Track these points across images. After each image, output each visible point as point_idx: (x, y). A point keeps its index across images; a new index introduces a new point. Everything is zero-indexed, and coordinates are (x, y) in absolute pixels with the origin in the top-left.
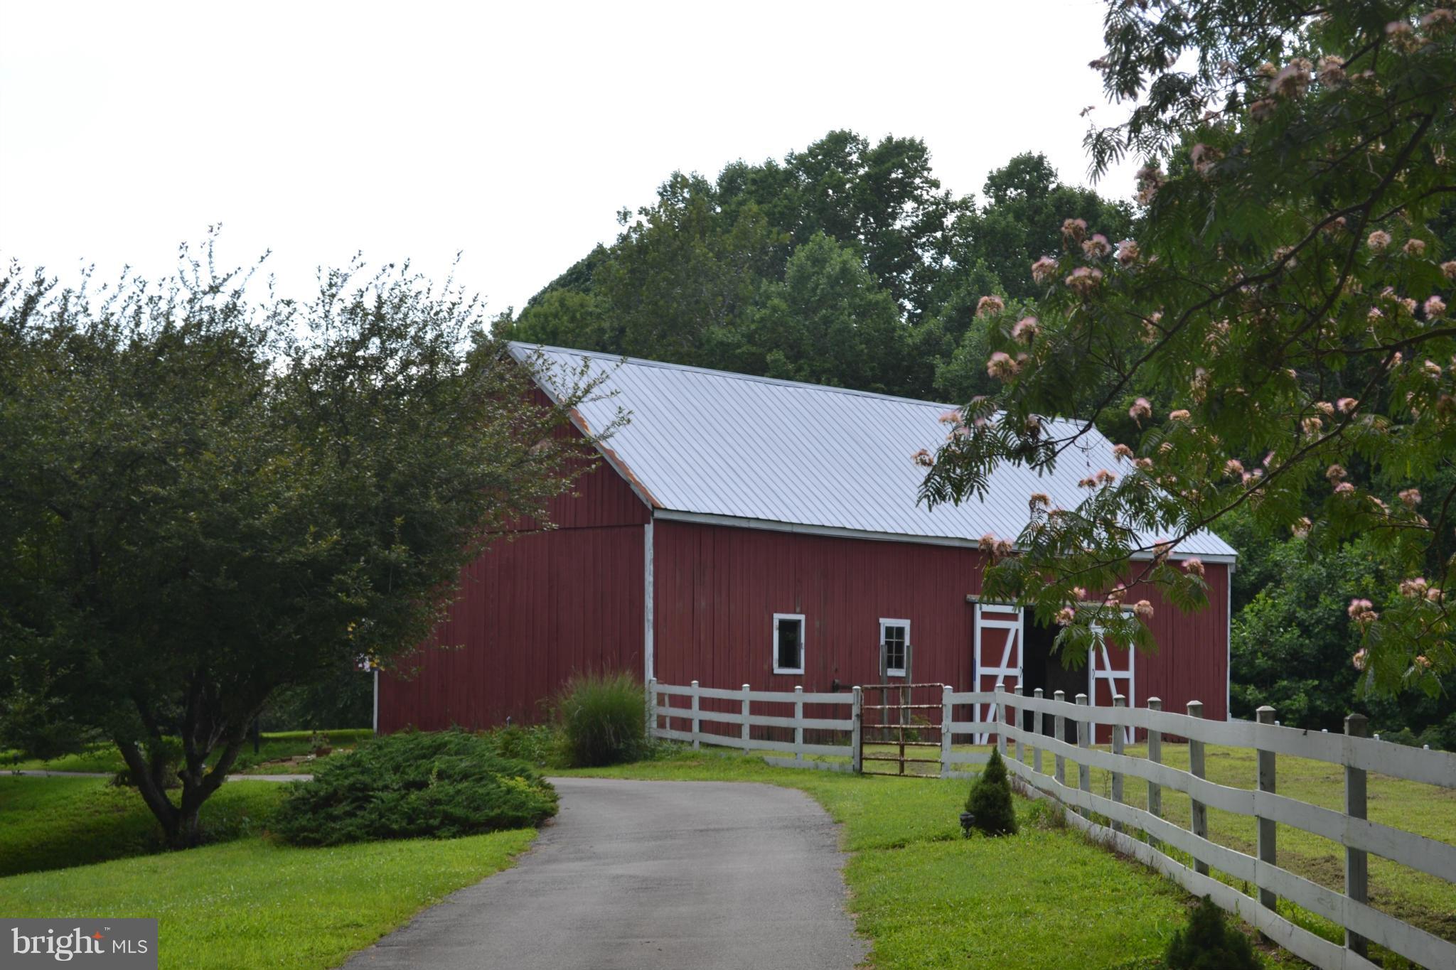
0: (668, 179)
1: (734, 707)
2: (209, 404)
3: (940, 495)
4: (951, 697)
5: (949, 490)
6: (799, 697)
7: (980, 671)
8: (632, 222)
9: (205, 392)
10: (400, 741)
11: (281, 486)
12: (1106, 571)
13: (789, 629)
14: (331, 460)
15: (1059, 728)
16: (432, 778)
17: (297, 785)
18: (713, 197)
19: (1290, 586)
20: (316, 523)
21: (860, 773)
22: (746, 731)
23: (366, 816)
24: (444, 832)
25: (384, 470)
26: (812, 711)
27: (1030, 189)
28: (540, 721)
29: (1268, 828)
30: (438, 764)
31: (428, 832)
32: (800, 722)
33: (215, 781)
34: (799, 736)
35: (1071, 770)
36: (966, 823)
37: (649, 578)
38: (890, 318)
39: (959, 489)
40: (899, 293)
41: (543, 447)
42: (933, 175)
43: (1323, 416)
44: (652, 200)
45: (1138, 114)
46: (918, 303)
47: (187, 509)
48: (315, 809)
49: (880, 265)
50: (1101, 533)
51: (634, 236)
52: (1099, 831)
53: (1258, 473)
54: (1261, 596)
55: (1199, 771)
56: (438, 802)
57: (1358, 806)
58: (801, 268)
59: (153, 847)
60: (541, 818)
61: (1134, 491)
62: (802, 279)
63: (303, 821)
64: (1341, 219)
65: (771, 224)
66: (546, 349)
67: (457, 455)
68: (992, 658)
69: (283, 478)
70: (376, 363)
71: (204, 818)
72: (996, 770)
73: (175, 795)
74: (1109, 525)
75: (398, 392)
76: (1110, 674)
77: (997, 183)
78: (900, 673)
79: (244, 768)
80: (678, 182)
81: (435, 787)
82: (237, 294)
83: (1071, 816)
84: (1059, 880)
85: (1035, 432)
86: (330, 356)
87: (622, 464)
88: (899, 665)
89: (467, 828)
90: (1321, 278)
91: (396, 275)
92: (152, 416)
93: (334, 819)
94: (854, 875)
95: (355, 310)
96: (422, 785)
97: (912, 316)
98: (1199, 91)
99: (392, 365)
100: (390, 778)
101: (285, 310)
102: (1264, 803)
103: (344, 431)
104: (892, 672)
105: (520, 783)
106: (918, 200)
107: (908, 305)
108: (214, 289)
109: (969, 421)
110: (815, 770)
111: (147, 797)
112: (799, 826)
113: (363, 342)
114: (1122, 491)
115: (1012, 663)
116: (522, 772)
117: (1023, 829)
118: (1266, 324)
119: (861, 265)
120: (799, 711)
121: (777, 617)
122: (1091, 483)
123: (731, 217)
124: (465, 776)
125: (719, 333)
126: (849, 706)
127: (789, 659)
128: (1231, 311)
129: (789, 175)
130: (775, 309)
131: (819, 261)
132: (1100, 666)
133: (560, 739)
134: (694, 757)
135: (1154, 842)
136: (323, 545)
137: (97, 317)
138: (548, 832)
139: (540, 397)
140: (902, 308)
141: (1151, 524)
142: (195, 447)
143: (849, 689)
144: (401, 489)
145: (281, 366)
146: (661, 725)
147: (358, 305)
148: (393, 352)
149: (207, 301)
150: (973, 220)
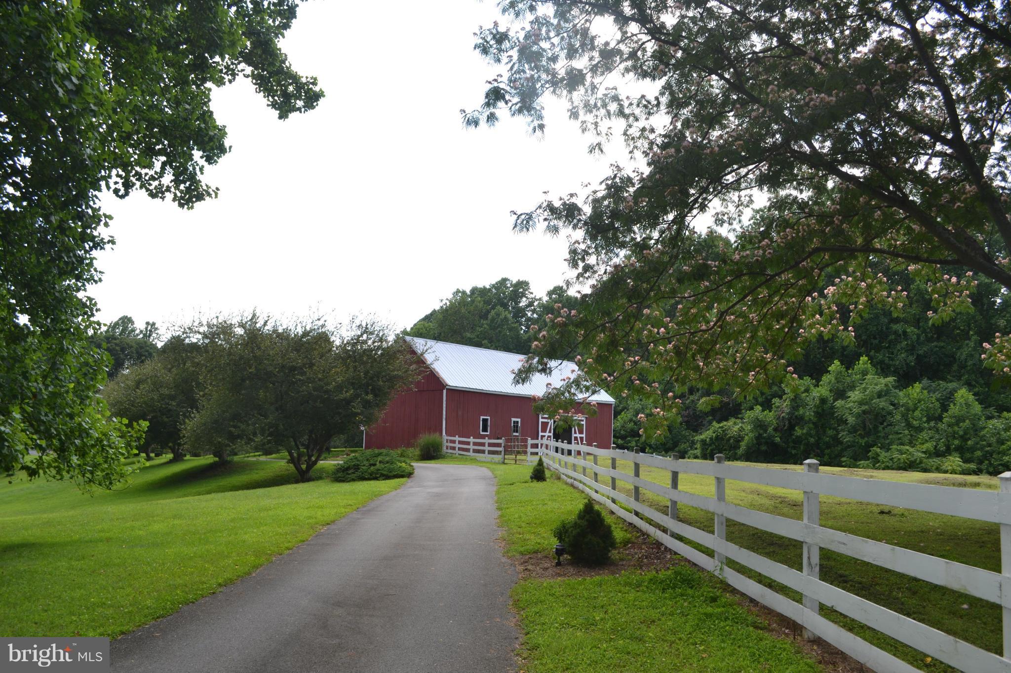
0: (455, 290)
1: (468, 443)
2: (316, 353)
3: (518, 382)
4: (530, 441)
5: (520, 381)
6: (487, 441)
7: (541, 434)
8: (444, 302)
9: (315, 349)
10: (369, 452)
11: (336, 377)
12: (568, 405)
13: (485, 421)
14: (351, 370)
15: (560, 451)
16: (378, 463)
17: (338, 464)
18: (468, 296)
19: (631, 410)
20: (346, 387)
21: (504, 463)
22: (471, 450)
23: (358, 474)
24: (380, 479)
25: (366, 373)
26: (490, 445)
27: (559, 295)
28: (412, 447)
29: (614, 480)
30: (379, 459)
31: (376, 479)
32: (487, 448)
33: (315, 463)
34: (487, 452)
35: (563, 463)
36: (532, 478)
37: (444, 406)
38: (518, 332)
39: (524, 381)
40: (521, 324)
41: (413, 367)
42: (531, 291)
43: (631, 362)
44: (450, 296)
45: (578, 274)
46: (526, 327)
47: (309, 383)
48: (343, 471)
49: (516, 316)
50: (567, 394)
51: (444, 307)
52: (569, 481)
53: (612, 378)
54: (623, 413)
55: (596, 463)
56: (379, 470)
57: (637, 474)
58: (493, 317)
59: (297, 482)
60: (409, 475)
61: (577, 382)
62: (493, 320)
63: (340, 475)
64: (635, 305)
65: (484, 303)
66: (415, 339)
67: (389, 369)
68: (544, 430)
69: (337, 374)
70: (365, 342)
71: (312, 473)
72: (540, 463)
73: (304, 467)
74: (569, 392)
75: (371, 350)
76: (578, 435)
77: (550, 293)
78: (517, 434)
79: (325, 459)
80: (458, 291)
81: (378, 465)
82: (325, 321)
83: (563, 477)
84: (556, 494)
85: (546, 365)
86: (352, 339)
87: (437, 372)
88: (517, 432)
89: (387, 477)
90: (629, 322)
91: (371, 317)
92: (299, 356)
93: (349, 474)
94: (498, 493)
95: (359, 326)
96: (374, 465)
97: (524, 331)
98: (596, 268)
99: (370, 342)
100: (366, 463)
101: (339, 326)
102: (613, 473)
103: (355, 361)
104: (515, 434)
105: (403, 465)
106: (526, 297)
107: (524, 328)
108: (319, 320)
109: (527, 361)
110: (491, 462)
111: (296, 467)
112: (484, 478)
113: (362, 335)
114: (573, 382)
115: (550, 432)
116: (404, 462)
117: (548, 480)
118: (614, 334)
119: (510, 316)
120: (487, 445)
121: (482, 417)
122: (564, 380)
123: (473, 301)
124: (387, 462)
125: (468, 335)
126: (501, 444)
127: (485, 430)
128: (603, 331)
129: (490, 290)
130: (485, 328)
131: (498, 315)
132: (575, 433)
133: (417, 452)
134: (456, 458)
135: (584, 484)
136: (348, 394)
137: (285, 327)
138: (411, 479)
139: (414, 352)
140: (522, 329)
141: (581, 392)
142: (311, 365)
143: (501, 439)
144: (371, 378)
145: (338, 342)
146: (447, 448)
147: (361, 325)
148: (370, 339)
149: (317, 323)
150: (543, 304)
